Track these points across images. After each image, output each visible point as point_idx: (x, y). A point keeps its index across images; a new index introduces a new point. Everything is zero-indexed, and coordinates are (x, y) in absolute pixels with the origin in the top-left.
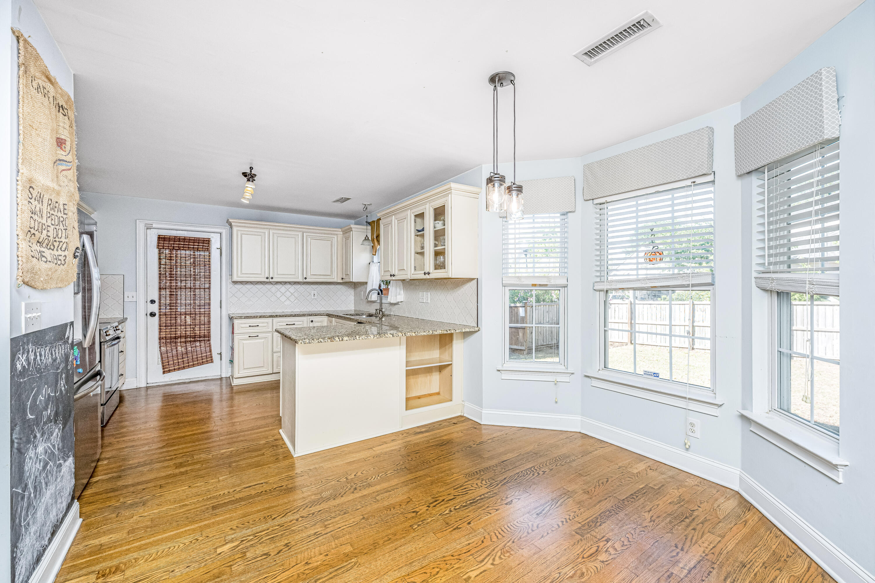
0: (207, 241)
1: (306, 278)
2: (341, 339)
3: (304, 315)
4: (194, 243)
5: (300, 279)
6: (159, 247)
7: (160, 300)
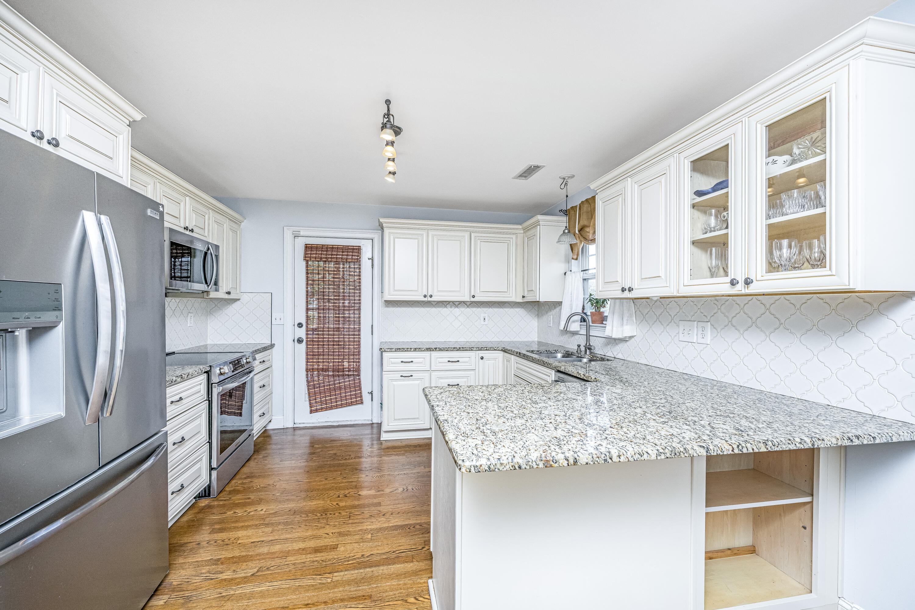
0: (357, 250)
1: (474, 297)
3: (471, 349)
4: (343, 252)
5: (467, 298)
6: (307, 259)
7: (307, 323)
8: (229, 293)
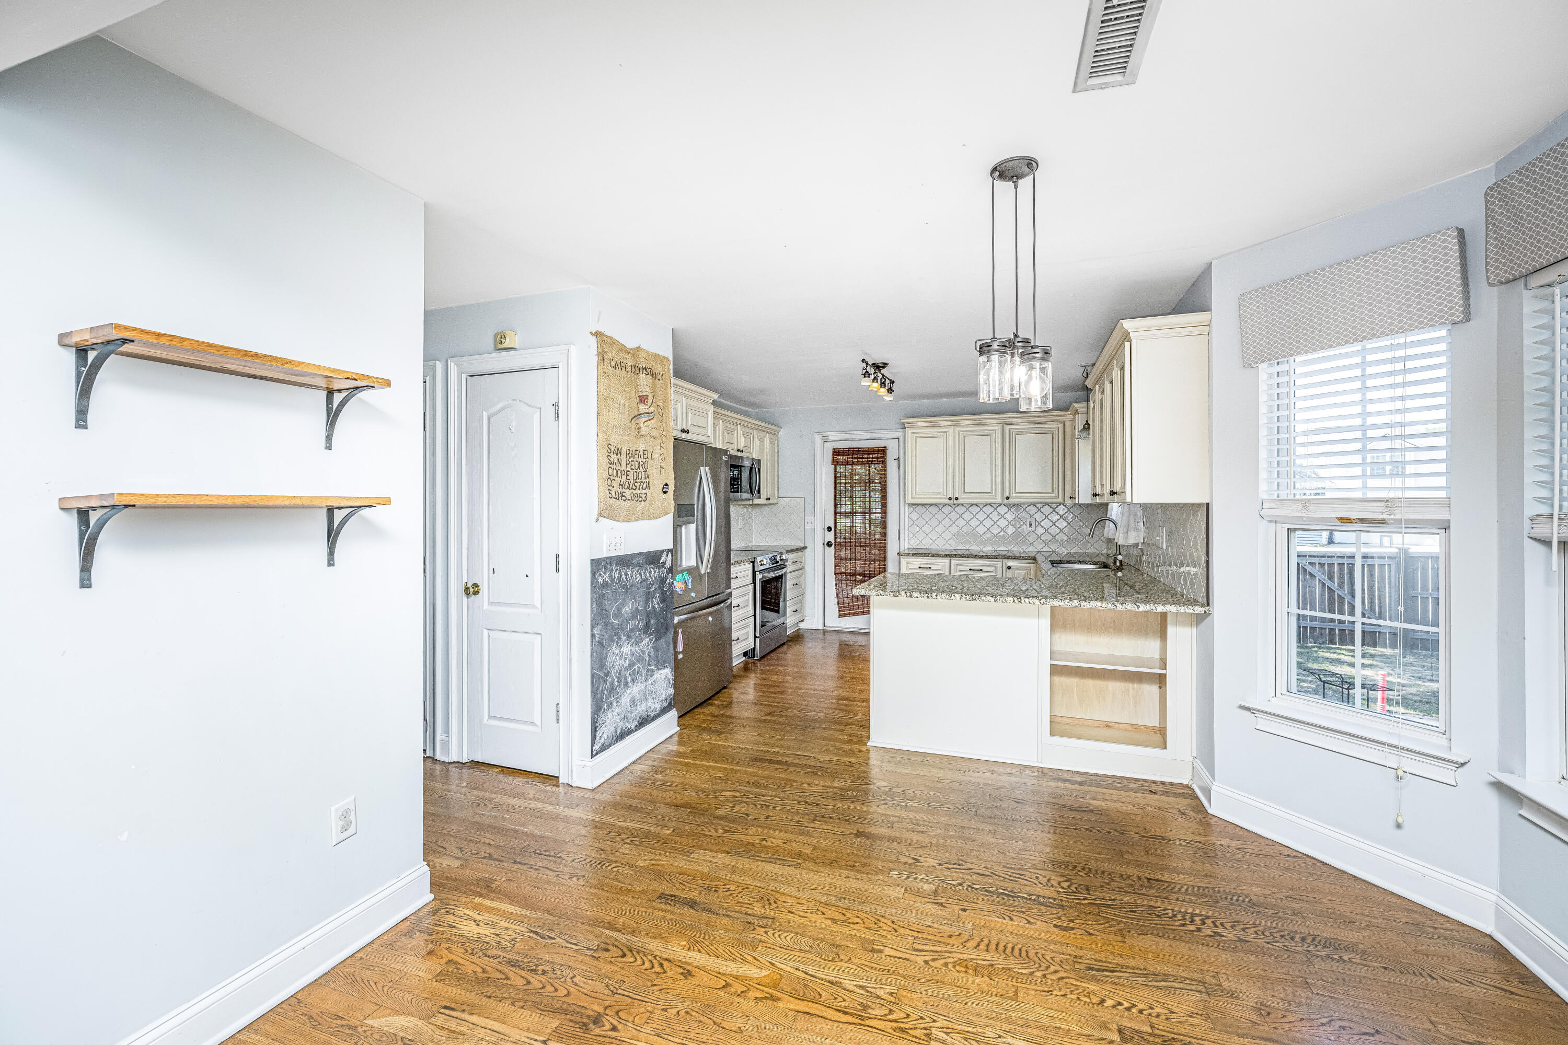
0: (882, 451)
2: (908, 594)
3: (1000, 557)
4: (867, 454)
5: (999, 500)
6: (835, 463)
7: (835, 526)
8: (768, 499)
